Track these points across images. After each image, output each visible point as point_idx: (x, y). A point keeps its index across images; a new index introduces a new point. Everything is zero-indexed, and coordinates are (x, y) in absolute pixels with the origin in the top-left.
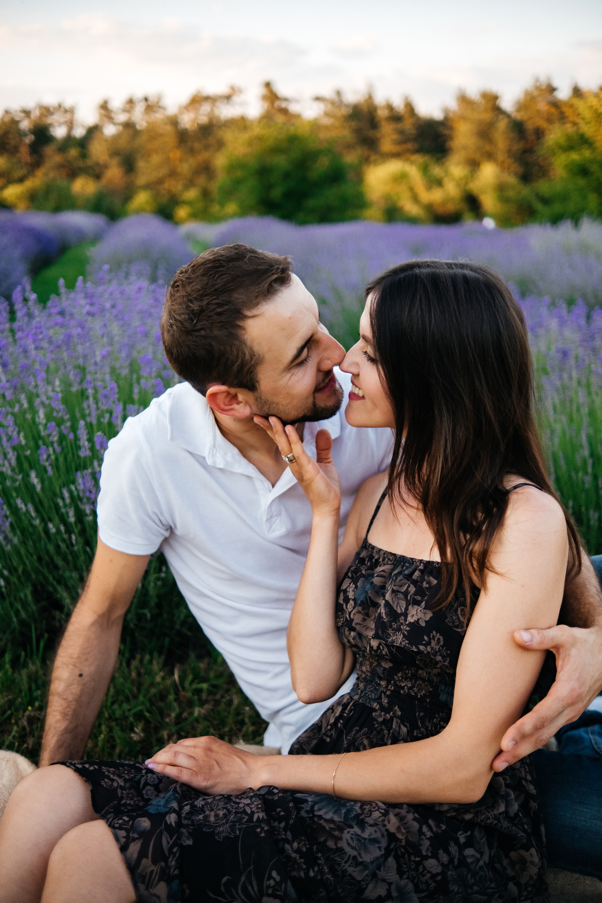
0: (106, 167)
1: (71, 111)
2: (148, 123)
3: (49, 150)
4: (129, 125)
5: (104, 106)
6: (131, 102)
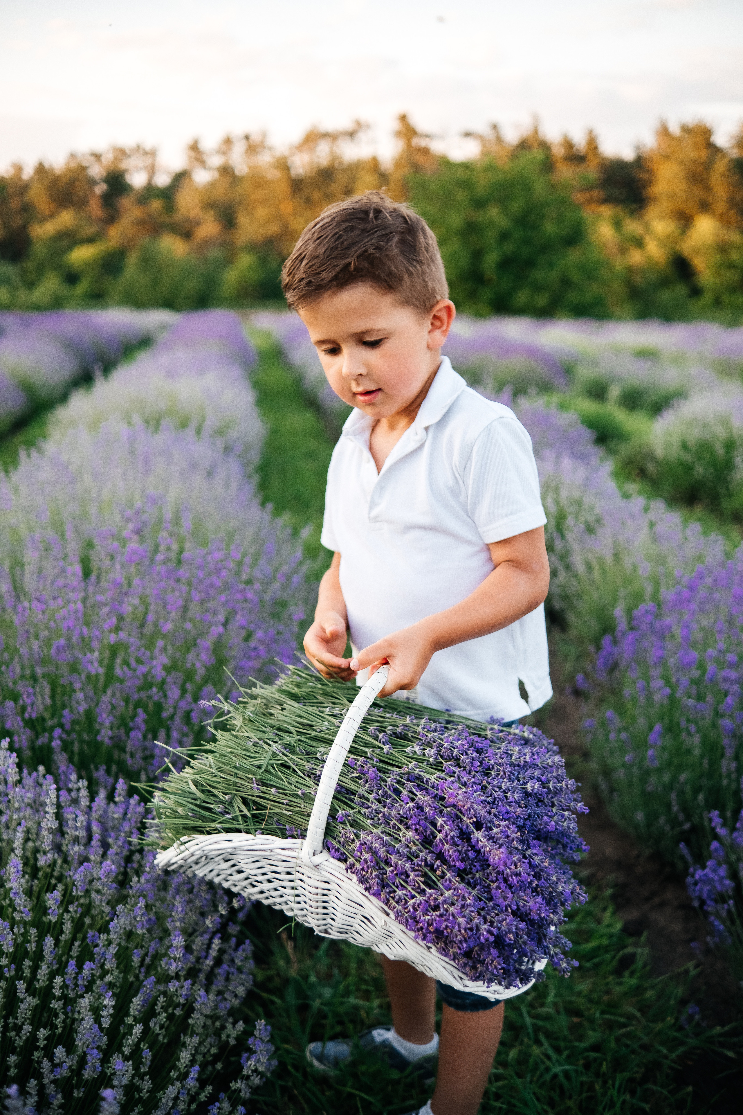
0: (197, 223)
1: (152, 154)
2: (250, 168)
3: (126, 203)
4: (226, 171)
5: (195, 147)
6: (228, 141)
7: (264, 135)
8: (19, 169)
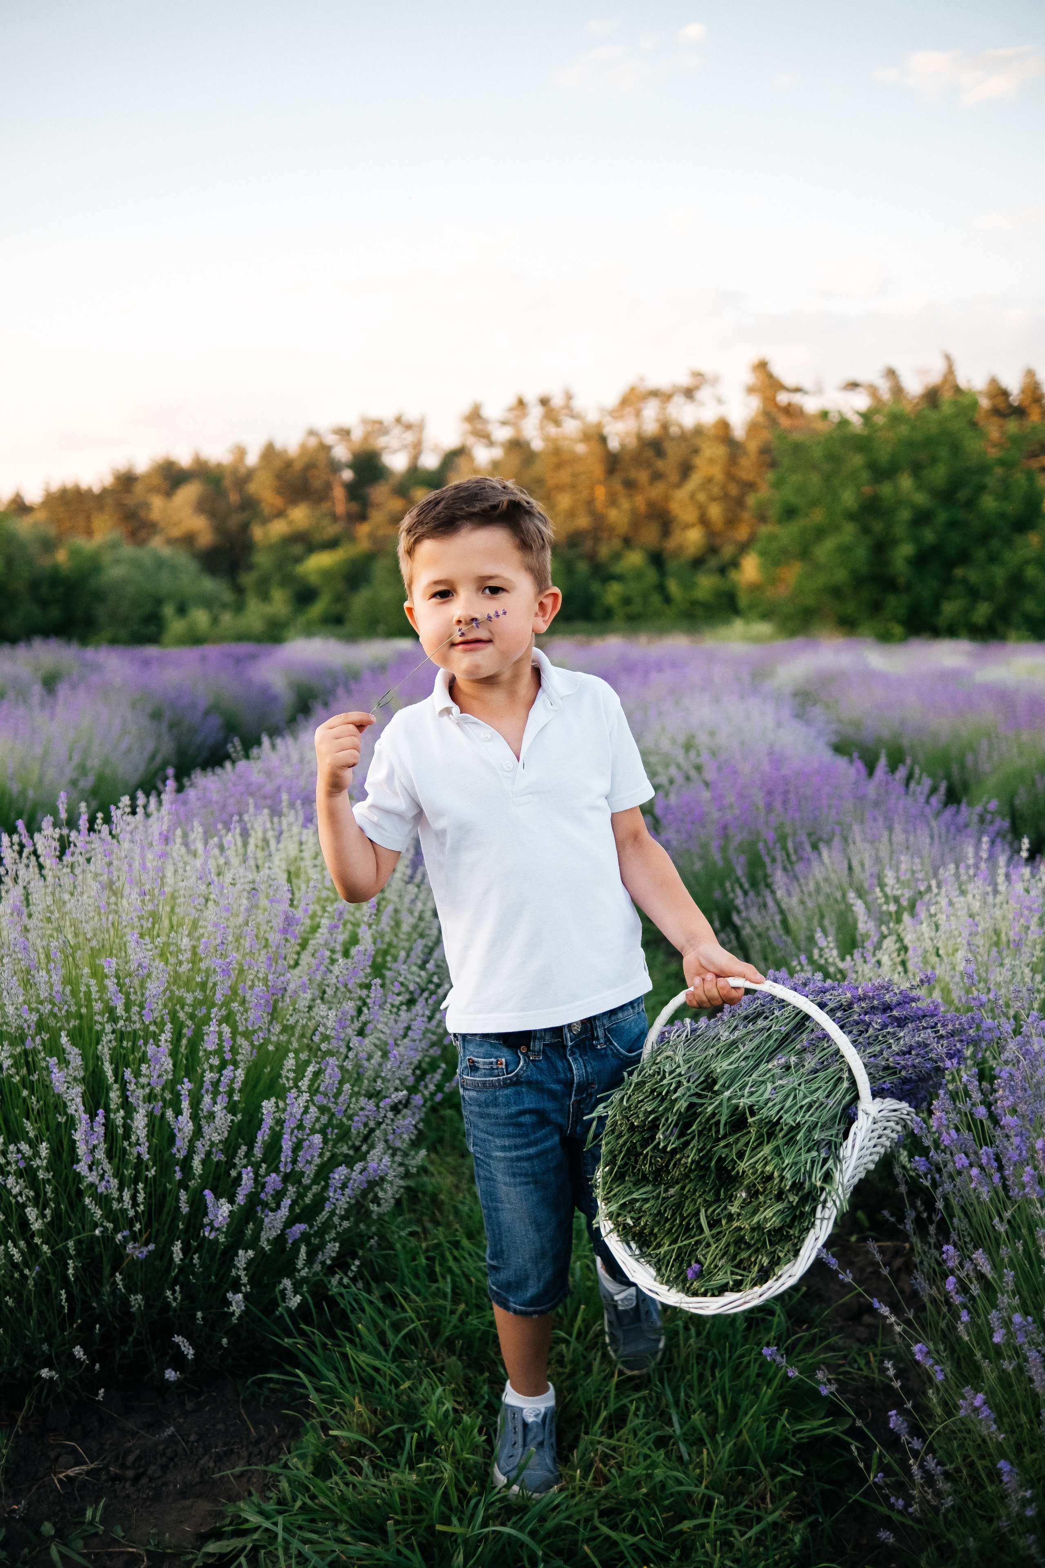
1: (418, 427)
2: (549, 441)
3: (380, 493)
4: (517, 445)
5: (475, 416)
6: (520, 404)
7: (569, 397)
8: (241, 452)
